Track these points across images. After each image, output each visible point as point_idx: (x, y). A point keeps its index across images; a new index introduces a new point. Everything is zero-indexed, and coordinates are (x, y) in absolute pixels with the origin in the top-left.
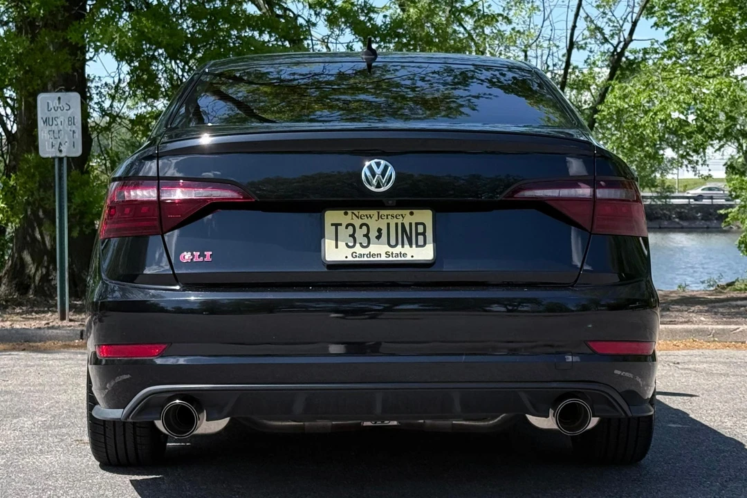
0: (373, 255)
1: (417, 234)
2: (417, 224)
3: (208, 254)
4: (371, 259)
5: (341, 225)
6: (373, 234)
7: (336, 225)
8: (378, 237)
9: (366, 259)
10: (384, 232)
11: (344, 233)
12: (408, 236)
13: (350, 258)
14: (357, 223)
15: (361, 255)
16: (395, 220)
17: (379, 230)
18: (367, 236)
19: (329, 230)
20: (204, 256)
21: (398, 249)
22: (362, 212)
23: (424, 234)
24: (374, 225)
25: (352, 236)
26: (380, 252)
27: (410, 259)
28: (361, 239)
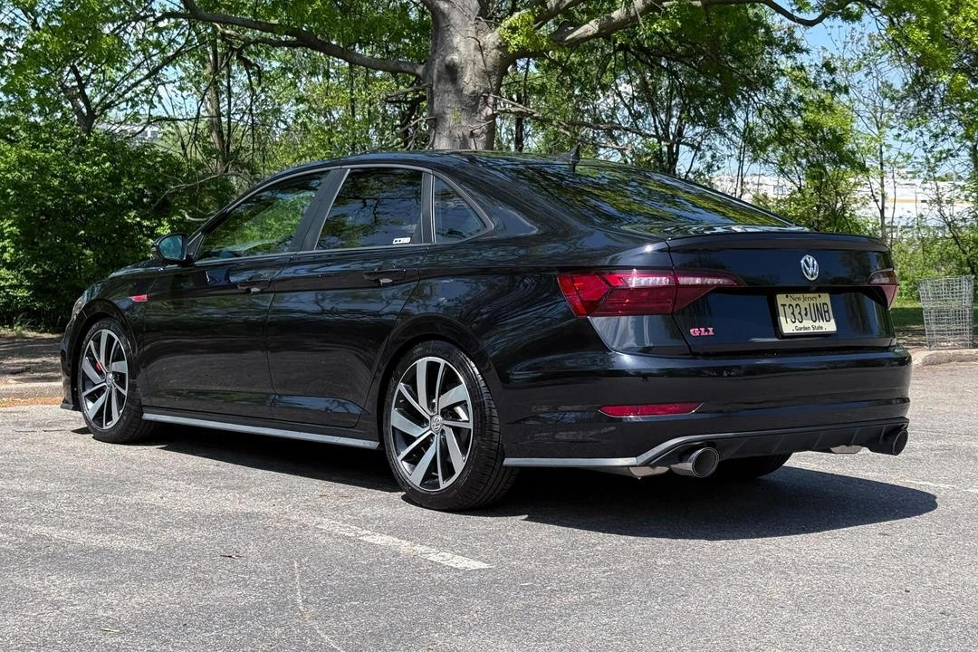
0: (806, 328)
1: (825, 312)
2: (824, 304)
3: (711, 329)
4: (806, 331)
5: (786, 305)
6: (803, 312)
7: (784, 306)
8: (806, 315)
9: (803, 331)
10: (808, 310)
11: (789, 311)
12: (820, 314)
13: (795, 331)
14: (794, 304)
15: (800, 329)
16: (812, 302)
17: (806, 309)
18: (800, 313)
19: (781, 308)
20: (708, 331)
21: (817, 324)
22: (796, 296)
23: (827, 311)
24: (804, 305)
25: (793, 314)
26: (809, 326)
27: (824, 330)
28: (798, 317)
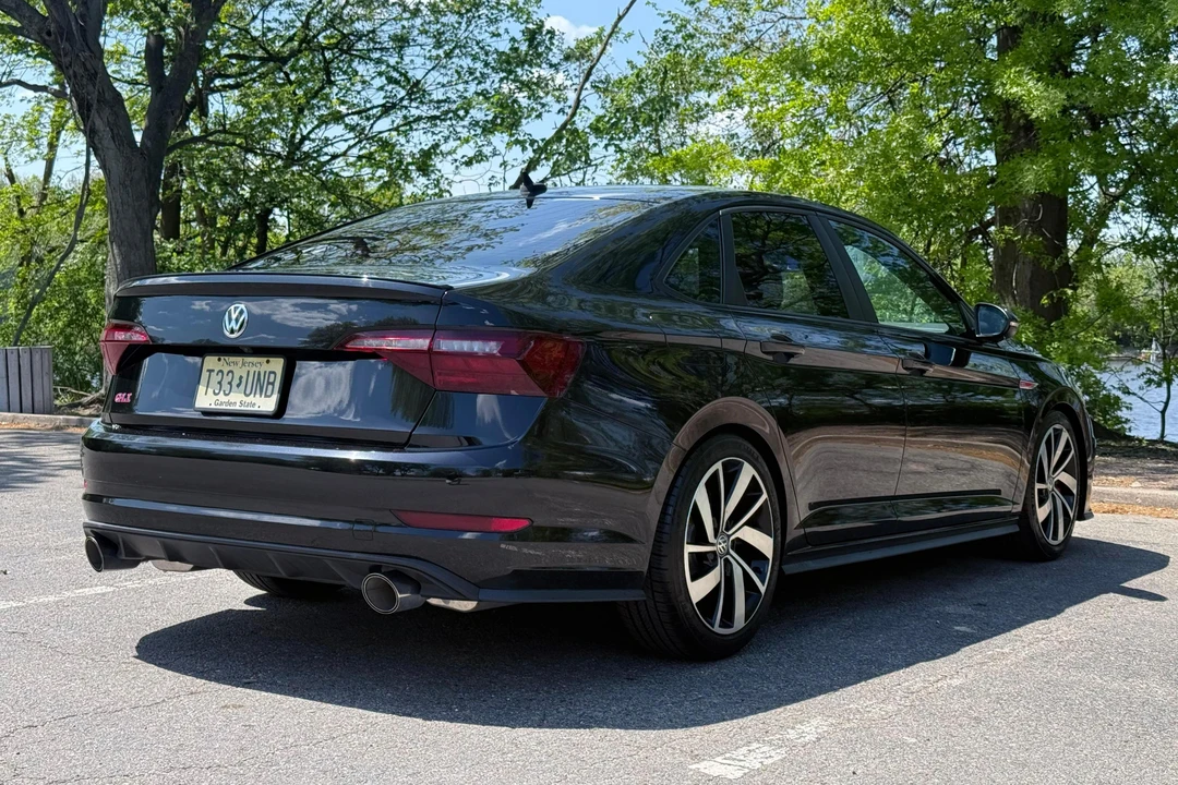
0: (230, 404)
1: (269, 383)
2: (270, 373)
4: (228, 407)
5: (213, 371)
6: (235, 383)
7: (210, 371)
8: (238, 386)
9: (224, 407)
10: (244, 380)
11: (215, 378)
12: (261, 385)
13: (213, 406)
14: (226, 370)
15: (222, 404)
16: (254, 368)
17: (241, 377)
18: (230, 383)
19: (205, 375)
21: (249, 399)
22: (233, 359)
23: (273, 384)
24: (239, 371)
25: (220, 383)
26: (237, 401)
27: (256, 408)
28: (226, 387)
